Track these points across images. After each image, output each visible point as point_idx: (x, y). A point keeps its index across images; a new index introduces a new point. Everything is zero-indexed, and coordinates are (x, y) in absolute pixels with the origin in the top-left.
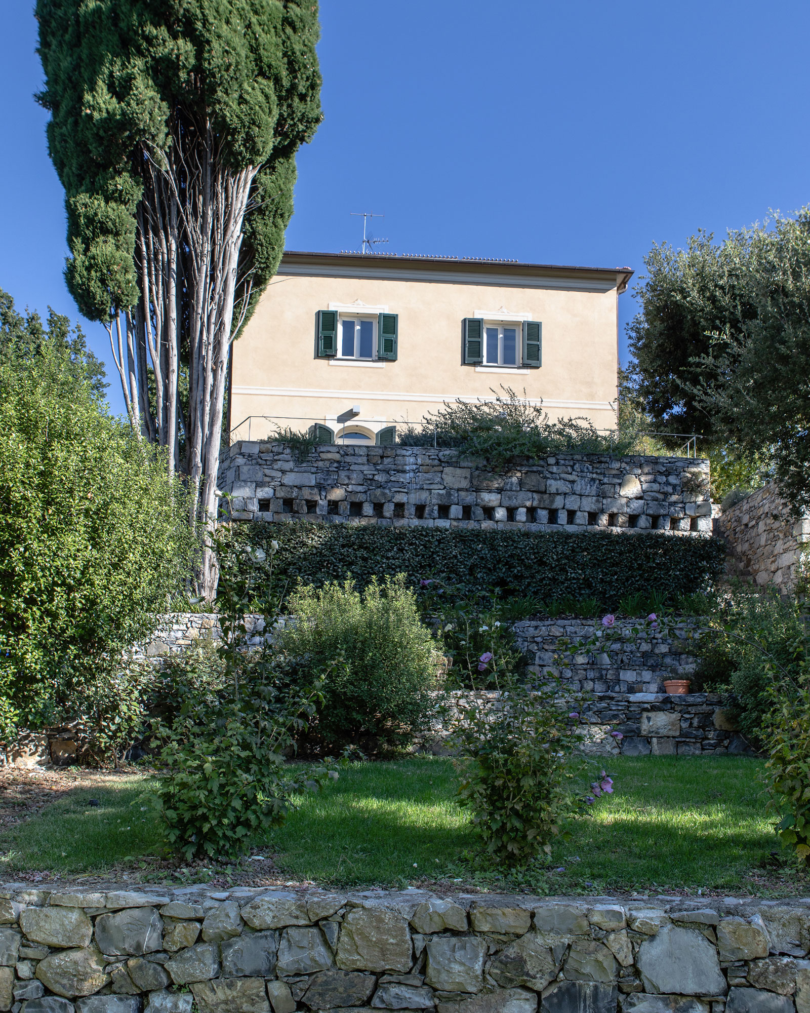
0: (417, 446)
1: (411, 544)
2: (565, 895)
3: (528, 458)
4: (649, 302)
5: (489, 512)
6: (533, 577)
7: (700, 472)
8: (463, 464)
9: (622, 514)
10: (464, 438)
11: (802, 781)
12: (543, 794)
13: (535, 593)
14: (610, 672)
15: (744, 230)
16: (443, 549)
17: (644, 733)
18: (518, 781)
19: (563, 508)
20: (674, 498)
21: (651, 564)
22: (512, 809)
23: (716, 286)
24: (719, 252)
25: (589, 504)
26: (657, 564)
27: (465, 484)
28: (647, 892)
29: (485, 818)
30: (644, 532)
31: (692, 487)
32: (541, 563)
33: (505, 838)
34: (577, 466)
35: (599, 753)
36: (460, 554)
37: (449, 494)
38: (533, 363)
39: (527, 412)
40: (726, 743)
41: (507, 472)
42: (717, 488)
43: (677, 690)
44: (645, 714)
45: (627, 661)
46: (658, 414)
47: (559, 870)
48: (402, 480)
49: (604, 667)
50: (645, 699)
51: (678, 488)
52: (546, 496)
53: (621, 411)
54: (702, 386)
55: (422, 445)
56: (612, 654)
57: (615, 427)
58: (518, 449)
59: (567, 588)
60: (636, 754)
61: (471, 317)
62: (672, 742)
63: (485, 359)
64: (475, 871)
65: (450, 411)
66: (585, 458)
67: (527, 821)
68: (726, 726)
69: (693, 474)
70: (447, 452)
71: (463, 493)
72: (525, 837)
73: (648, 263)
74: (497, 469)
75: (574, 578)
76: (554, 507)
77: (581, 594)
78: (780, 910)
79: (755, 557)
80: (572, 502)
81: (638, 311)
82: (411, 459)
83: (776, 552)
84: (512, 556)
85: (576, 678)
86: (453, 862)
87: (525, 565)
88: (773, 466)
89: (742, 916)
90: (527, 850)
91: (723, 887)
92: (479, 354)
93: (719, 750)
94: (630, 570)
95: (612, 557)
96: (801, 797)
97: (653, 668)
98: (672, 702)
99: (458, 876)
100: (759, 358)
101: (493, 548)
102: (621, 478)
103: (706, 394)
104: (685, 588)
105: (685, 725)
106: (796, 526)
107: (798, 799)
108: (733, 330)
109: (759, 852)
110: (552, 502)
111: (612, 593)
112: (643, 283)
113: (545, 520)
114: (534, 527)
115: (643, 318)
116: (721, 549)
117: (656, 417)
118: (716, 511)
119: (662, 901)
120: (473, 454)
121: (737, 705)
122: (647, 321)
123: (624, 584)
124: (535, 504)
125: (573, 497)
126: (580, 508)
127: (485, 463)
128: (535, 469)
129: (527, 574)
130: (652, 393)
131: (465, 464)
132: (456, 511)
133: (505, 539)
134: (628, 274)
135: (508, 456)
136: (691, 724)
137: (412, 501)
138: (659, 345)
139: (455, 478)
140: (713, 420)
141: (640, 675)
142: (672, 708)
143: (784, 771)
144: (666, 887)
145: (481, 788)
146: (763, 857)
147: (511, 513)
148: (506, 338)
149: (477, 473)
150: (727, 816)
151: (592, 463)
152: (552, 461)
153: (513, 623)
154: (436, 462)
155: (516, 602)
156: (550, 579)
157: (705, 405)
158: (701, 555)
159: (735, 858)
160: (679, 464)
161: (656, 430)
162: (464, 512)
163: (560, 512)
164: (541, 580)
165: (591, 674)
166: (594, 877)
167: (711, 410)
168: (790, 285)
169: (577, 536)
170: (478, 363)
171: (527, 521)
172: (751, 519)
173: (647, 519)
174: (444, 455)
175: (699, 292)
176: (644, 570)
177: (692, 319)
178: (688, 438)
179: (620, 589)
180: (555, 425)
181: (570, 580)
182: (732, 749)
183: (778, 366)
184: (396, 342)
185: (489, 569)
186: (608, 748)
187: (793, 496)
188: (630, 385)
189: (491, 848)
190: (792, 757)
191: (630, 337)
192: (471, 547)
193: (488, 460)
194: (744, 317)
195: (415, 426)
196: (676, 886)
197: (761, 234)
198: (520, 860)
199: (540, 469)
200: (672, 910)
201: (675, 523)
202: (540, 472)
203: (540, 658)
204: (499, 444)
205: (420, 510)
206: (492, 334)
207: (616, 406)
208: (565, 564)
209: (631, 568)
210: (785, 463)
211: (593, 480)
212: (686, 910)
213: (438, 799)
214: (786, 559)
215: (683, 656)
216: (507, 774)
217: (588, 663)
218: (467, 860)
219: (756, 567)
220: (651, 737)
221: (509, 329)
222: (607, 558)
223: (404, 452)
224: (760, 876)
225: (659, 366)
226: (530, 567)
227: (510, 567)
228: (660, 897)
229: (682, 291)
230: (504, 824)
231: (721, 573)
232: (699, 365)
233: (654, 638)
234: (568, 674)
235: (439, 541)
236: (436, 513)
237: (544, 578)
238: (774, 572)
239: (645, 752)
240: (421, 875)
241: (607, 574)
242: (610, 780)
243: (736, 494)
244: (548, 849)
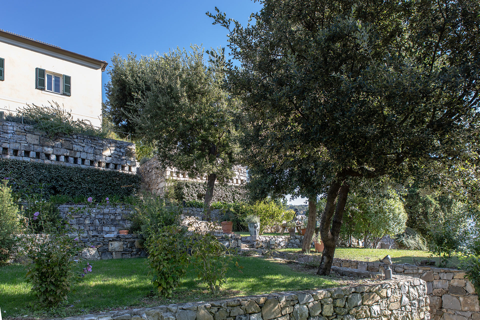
0: (14, 122)
1: (11, 167)
2: (73, 316)
3: (65, 134)
4: (113, 77)
5: (48, 156)
6: (67, 186)
7: (132, 149)
8: (35, 133)
9: (103, 162)
10: (36, 122)
11: (160, 263)
12: (63, 274)
13: (69, 193)
14: (99, 227)
15: (147, 57)
16: (27, 171)
17: (110, 250)
18: (53, 269)
19: (80, 158)
20: (123, 158)
21: (114, 184)
22: (50, 281)
23: (137, 76)
24: (138, 63)
25: (91, 157)
26: (117, 184)
27: (37, 142)
28: (105, 311)
29: (38, 287)
30: (112, 171)
31: (129, 154)
32: (71, 180)
33: (47, 295)
34: (85, 140)
35: (92, 259)
36: (35, 174)
37: (29, 146)
38: (68, 93)
39: (64, 114)
40: (139, 253)
41: (56, 139)
42: (139, 156)
43: (124, 233)
44: (110, 243)
45: (106, 223)
46: (117, 123)
47: (71, 306)
48: (6, 137)
49: (97, 225)
50: (110, 236)
51: (124, 154)
52: (73, 152)
53: (103, 120)
54: (132, 114)
55: (17, 122)
56: (100, 220)
57: (100, 126)
58: (60, 129)
59: (82, 191)
60: (107, 259)
61: (40, 68)
62: (120, 253)
63: (46, 88)
64: (34, 311)
65: (29, 108)
66: (88, 137)
67: (57, 286)
68: (139, 247)
69: (129, 149)
70: (28, 127)
71: (36, 146)
72: (56, 293)
73: (113, 61)
74: (51, 137)
75: (84, 188)
76: (76, 156)
77: (87, 195)
78: (152, 311)
79: (152, 183)
80: (83, 155)
81: (109, 80)
82: (11, 127)
83: (158, 182)
84: (58, 176)
85: (86, 230)
86: (24, 308)
87: (64, 181)
88: (156, 149)
89: (139, 315)
90: (57, 299)
91: (133, 305)
92: (44, 85)
93: (137, 256)
94: (106, 185)
95: (99, 180)
96: (159, 269)
97: (115, 226)
98: (120, 238)
99: (26, 314)
100: (151, 106)
101: (50, 172)
102: (103, 147)
103: (133, 117)
104: (127, 194)
105: (125, 247)
106: (164, 173)
107: (159, 270)
108: (142, 94)
109: (146, 292)
110: (75, 154)
111: (99, 195)
112: (111, 69)
113: (72, 162)
114: (67, 165)
115: (111, 83)
116: (139, 179)
117: (116, 124)
118: (138, 165)
119: (111, 313)
120: (40, 129)
121: (143, 239)
122: (113, 85)
123: (104, 191)
124: (68, 154)
125: (84, 153)
126: (86, 158)
127: (46, 134)
128: (68, 139)
129: (65, 184)
130: (115, 114)
131: (37, 133)
132: (32, 154)
133: (55, 169)
134: (106, 64)
135: (56, 132)
136: (127, 246)
137: (11, 147)
138: (117, 95)
139: (32, 139)
140: (136, 128)
141: (111, 228)
142: (120, 240)
143: (154, 259)
144: (113, 308)
145: (36, 273)
146: (148, 293)
147: (58, 157)
148: (55, 80)
149: (42, 138)
150: (137, 279)
151: (91, 139)
152: (75, 136)
153: (59, 206)
154: (23, 131)
155: (60, 196)
156: (75, 187)
157: (133, 122)
158: (132, 181)
159: (138, 295)
160: (125, 144)
161: (116, 129)
162: (36, 155)
163: (78, 159)
164: (71, 188)
165: (92, 228)
166: (85, 307)
167: (135, 124)
168: (161, 81)
169: (85, 170)
170: (43, 89)
171: (65, 162)
172: (150, 169)
173: (113, 165)
174: (27, 128)
175: (131, 77)
176: (112, 186)
177: (129, 87)
178: (128, 134)
179: (103, 193)
180: (76, 122)
181: (83, 188)
182: (142, 255)
183: (157, 111)
184: (4, 72)
185: (48, 181)
186: (96, 257)
187: (163, 161)
188: (107, 110)
189: (41, 300)
190: (156, 254)
191: (106, 90)
192: (40, 171)
193: (47, 133)
194: (146, 90)
195: (13, 112)
196: (117, 307)
197: (153, 60)
198: (54, 304)
199: (70, 139)
200: (114, 316)
201: (123, 167)
202: (70, 141)
203: (70, 221)
204: (52, 127)
205: (16, 152)
206: (50, 77)
207: (101, 118)
208: (81, 181)
209: (107, 185)
210: (160, 148)
211: (92, 147)
212: (119, 315)
213: (20, 282)
214: (162, 185)
215: (126, 221)
216: (48, 266)
217: (90, 224)
218: (31, 307)
219: (152, 187)
220: (113, 252)
221: (57, 77)
222: (98, 180)
223: (7, 124)
224: (147, 300)
225: (117, 104)
226: (66, 182)
227: (58, 181)
228: (110, 312)
229: (125, 75)
230: (47, 289)
231: (140, 189)
232: (131, 106)
233: (116, 213)
234: (83, 228)
235: (25, 167)
236: (23, 154)
237: (72, 187)
238: (158, 190)
239: (110, 258)
240: (8, 316)
241: (97, 187)
242: (91, 266)
243: (145, 159)
244: (66, 297)
